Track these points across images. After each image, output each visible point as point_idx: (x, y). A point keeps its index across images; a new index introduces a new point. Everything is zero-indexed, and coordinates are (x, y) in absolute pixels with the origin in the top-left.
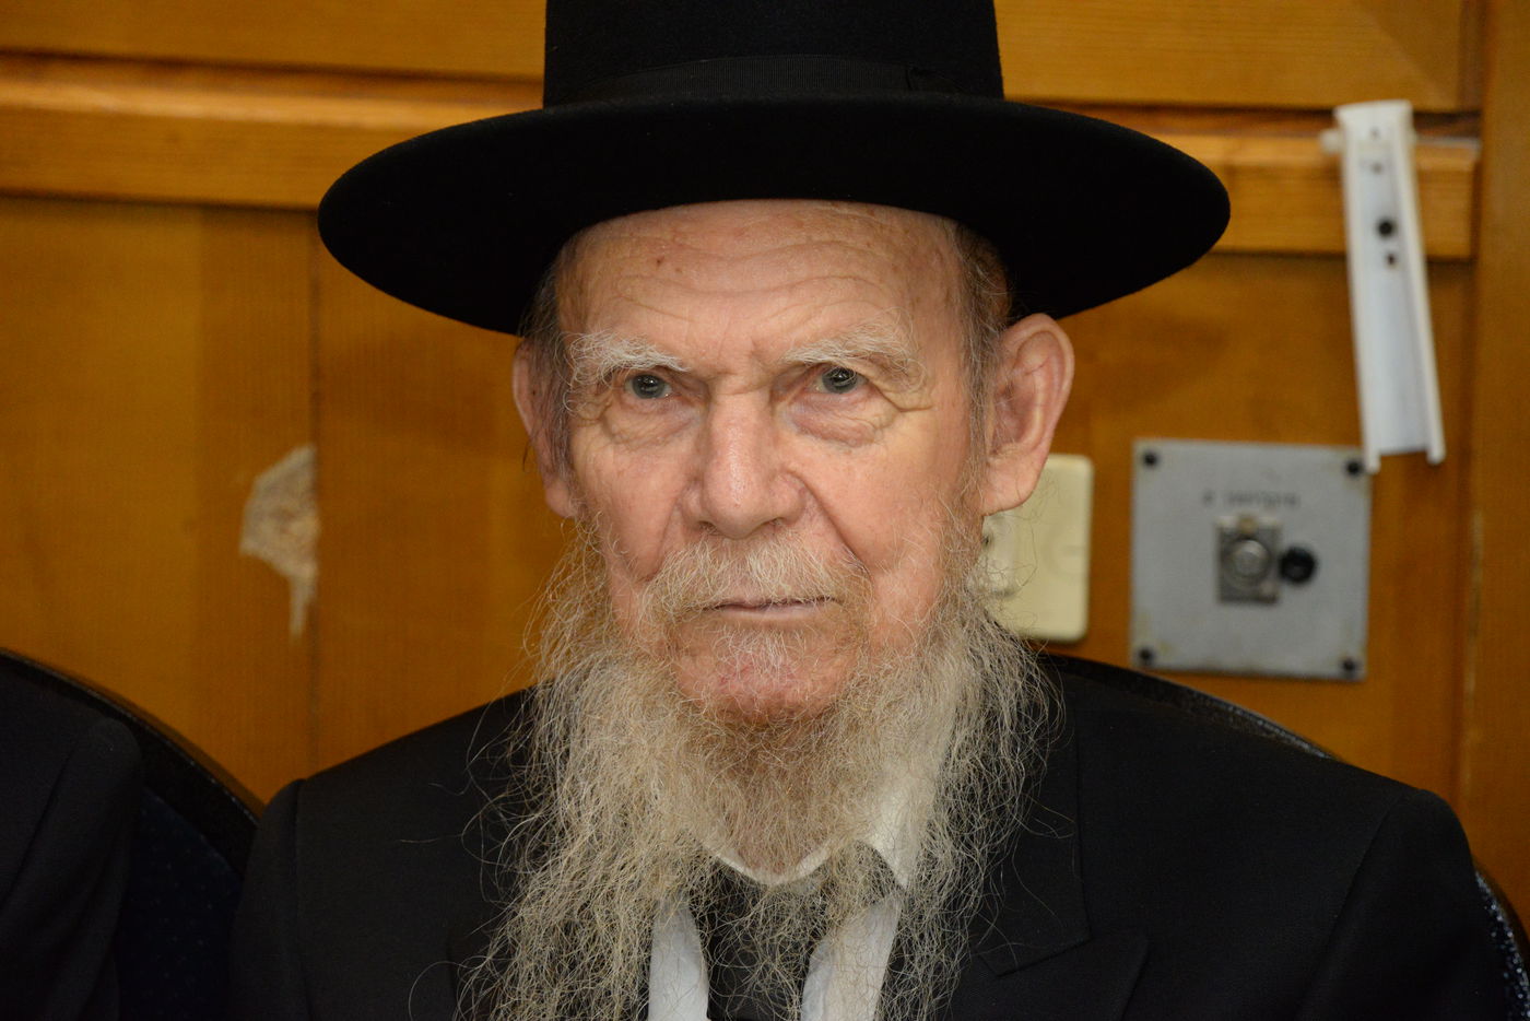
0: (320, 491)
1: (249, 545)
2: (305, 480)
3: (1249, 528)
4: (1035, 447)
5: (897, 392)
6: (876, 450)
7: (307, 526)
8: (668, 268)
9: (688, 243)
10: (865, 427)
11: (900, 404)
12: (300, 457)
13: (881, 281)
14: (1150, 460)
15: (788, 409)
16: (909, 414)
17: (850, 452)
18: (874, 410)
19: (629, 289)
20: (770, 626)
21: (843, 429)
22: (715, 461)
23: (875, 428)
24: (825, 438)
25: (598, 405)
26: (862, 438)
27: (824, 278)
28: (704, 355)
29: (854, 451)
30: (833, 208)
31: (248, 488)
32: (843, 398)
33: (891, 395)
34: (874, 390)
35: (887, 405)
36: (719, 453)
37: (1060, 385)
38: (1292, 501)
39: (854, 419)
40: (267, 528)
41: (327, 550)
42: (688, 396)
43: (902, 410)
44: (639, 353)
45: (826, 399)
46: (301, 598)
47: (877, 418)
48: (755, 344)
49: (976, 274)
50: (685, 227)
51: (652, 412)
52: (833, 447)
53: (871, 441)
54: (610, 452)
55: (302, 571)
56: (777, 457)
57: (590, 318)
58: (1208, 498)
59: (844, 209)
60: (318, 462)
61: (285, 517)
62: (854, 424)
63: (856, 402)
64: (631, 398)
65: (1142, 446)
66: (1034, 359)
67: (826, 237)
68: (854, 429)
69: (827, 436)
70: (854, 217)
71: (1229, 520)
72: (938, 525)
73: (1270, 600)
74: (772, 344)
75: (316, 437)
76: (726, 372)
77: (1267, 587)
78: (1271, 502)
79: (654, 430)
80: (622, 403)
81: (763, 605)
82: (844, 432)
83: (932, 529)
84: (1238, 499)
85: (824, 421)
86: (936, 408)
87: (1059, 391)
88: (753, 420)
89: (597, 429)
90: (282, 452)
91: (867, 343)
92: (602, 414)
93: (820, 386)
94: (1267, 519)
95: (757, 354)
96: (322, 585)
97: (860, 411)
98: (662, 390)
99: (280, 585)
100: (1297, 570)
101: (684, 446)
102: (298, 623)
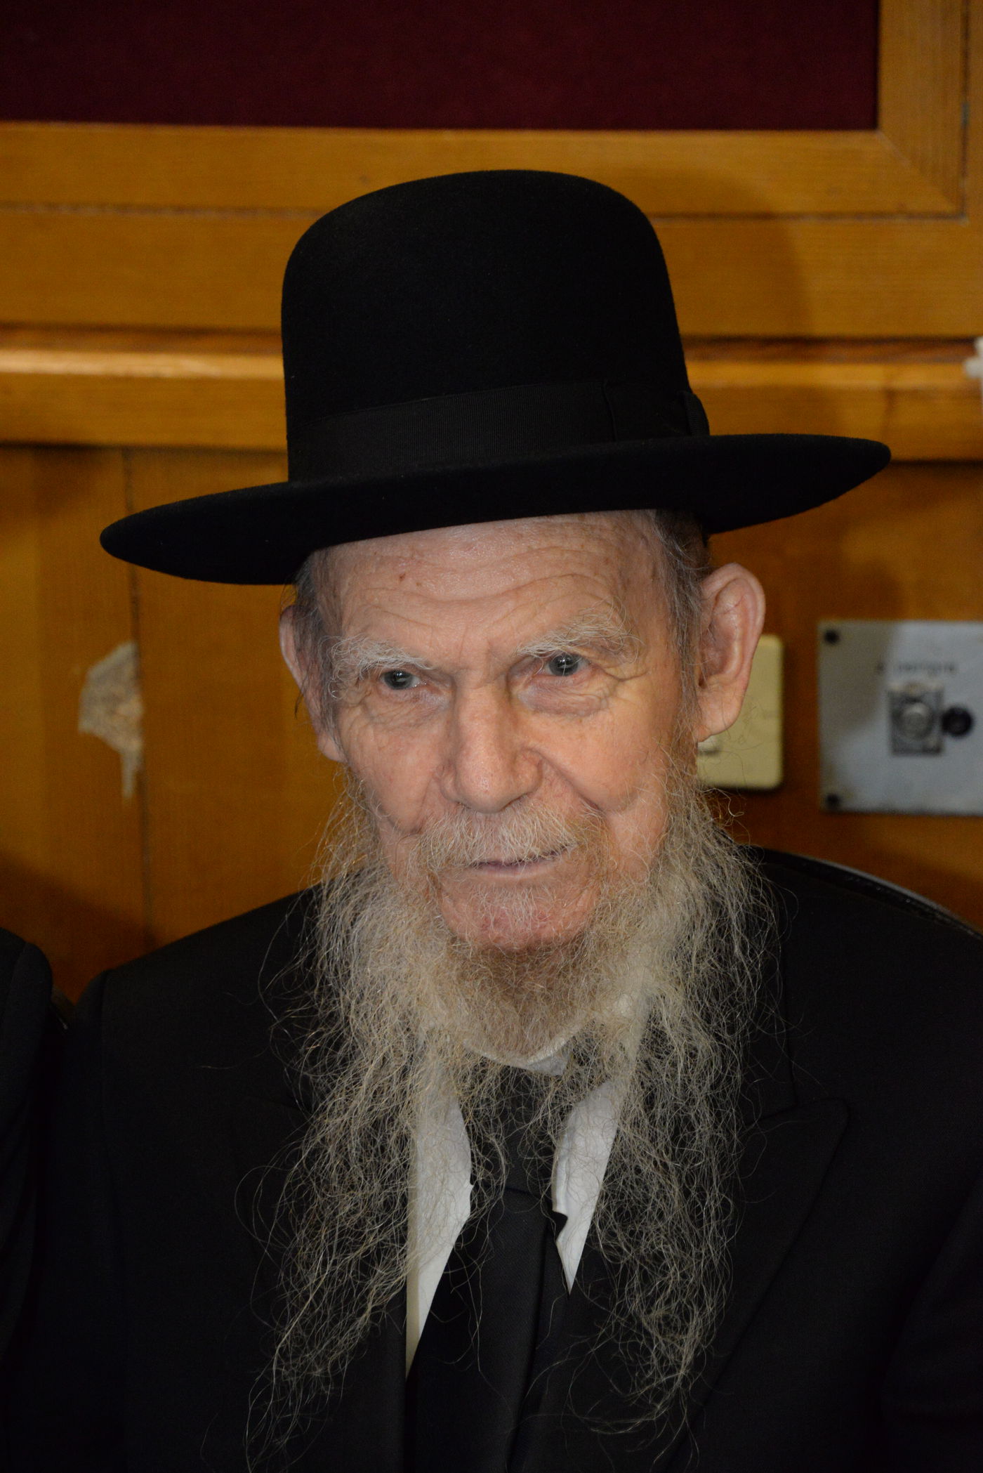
0: (143, 678)
1: (85, 725)
2: (129, 670)
3: (915, 692)
4: (737, 675)
5: (615, 666)
6: (605, 717)
7: (132, 708)
8: (409, 583)
9: (426, 559)
10: (593, 700)
11: (620, 676)
12: (124, 652)
13: (596, 574)
14: (832, 637)
15: (524, 691)
16: (628, 682)
18: (597, 687)
19: (376, 599)
20: (521, 884)
21: (573, 703)
22: (464, 752)
23: (600, 699)
24: (558, 713)
25: (359, 693)
26: (592, 709)
27: (546, 579)
28: (446, 655)
29: (585, 720)
30: (549, 520)
31: (83, 679)
32: (570, 680)
33: (612, 671)
34: (596, 669)
35: (608, 680)
36: (468, 745)
37: (755, 620)
38: (951, 668)
39: (582, 695)
40: (99, 711)
41: (148, 727)
42: (436, 685)
43: (622, 680)
44: (389, 654)
45: (556, 681)
46: (130, 768)
47: (600, 691)
48: (490, 643)
49: (675, 552)
50: (421, 545)
51: (406, 701)
53: (599, 709)
54: (371, 731)
55: (130, 746)
56: (519, 739)
57: (345, 622)
58: (881, 668)
59: (559, 520)
60: (139, 654)
61: (115, 700)
62: (582, 699)
63: (581, 682)
64: (386, 689)
65: (824, 625)
66: (730, 601)
67: (544, 544)
68: (583, 703)
69: (560, 712)
70: (568, 524)
71: (900, 686)
72: (663, 770)
73: (937, 750)
74: (505, 641)
75: (136, 635)
76: (468, 668)
77: (932, 741)
78: (933, 669)
79: (407, 715)
80: (379, 692)
81: (513, 865)
82: (574, 706)
83: (657, 773)
84: (905, 667)
85: (555, 700)
86: (650, 672)
87: (754, 625)
88: (495, 712)
89: (358, 711)
90: (108, 648)
91: (586, 631)
92: (363, 699)
93: (548, 670)
94: (931, 683)
95: (491, 652)
96: (147, 755)
97: (586, 688)
98: (411, 681)
99: (113, 757)
100: (958, 725)
101: (436, 729)
102: (128, 788)
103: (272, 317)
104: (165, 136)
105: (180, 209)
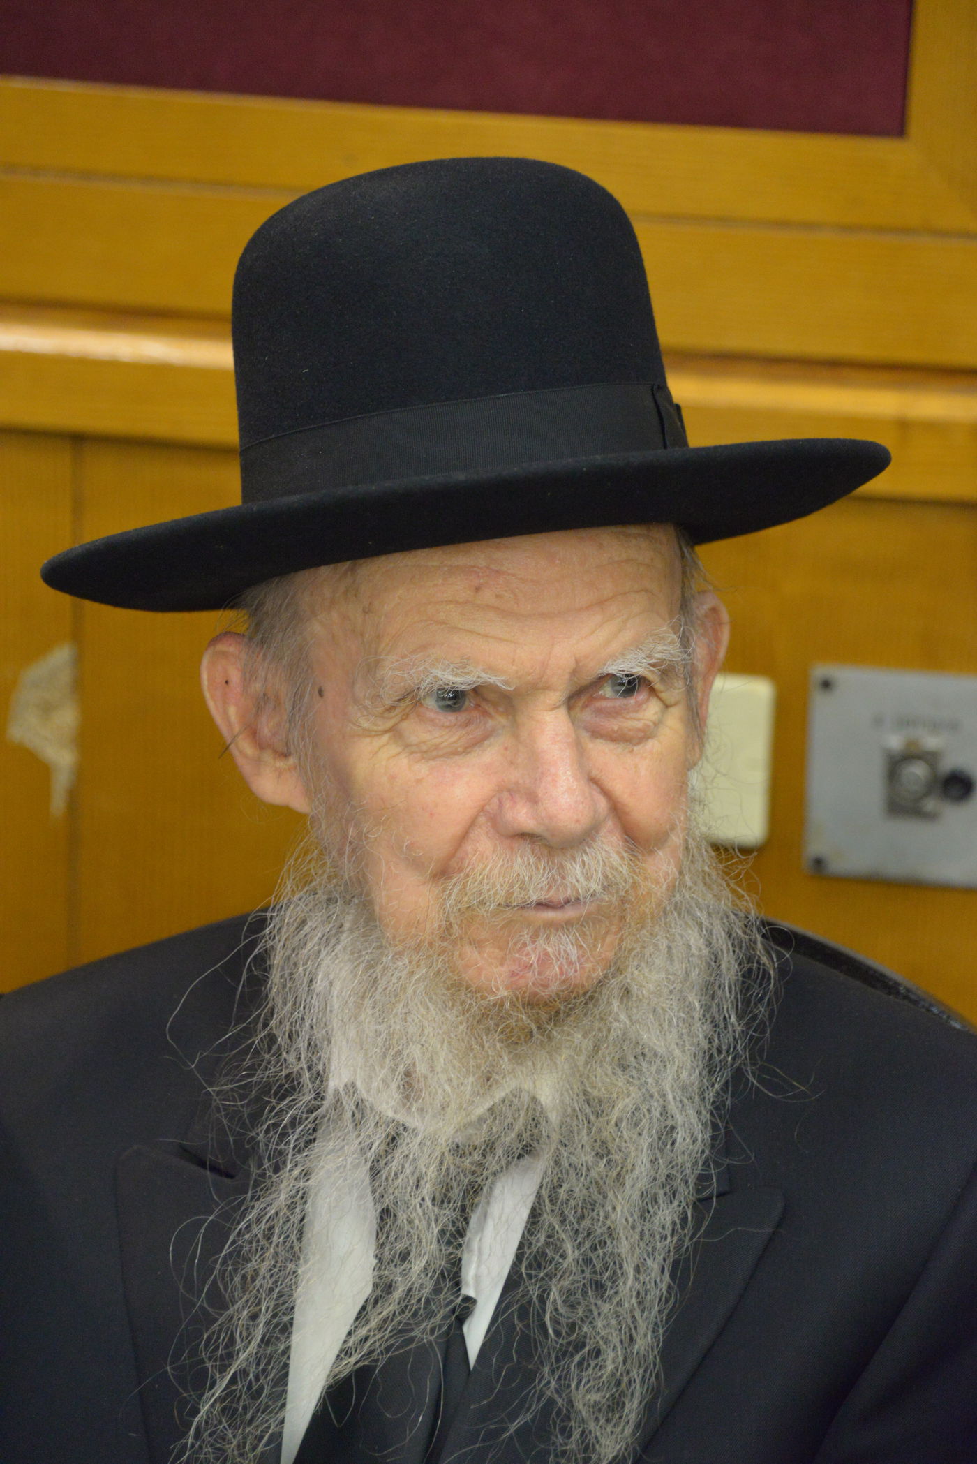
0: (81, 686)
1: (14, 733)
2: (65, 677)
3: (914, 751)
5: (667, 690)
6: (652, 745)
7: (67, 717)
9: (504, 569)
10: (648, 726)
11: (669, 701)
12: (61, 656)
13: (660, 591)
14: (826, 685)
17: (632, 751)
18: (651, 710)
21: (630, 730)
23: (653, 726)
24: (614, 740)
25: (388, 718)
26: (645, 735)
27: (625, 593)
28: (528, 673)
29: (636, 748)
31: (13, 684)
32: (631, 702)
33: (664, 695)
34: (653, 691)
35: (659, 704)
38: (955, 726)
39: (639, 720)
40: (31, 717)
42: (490, 709)
43: (669, 706)
45: (617, 705)
46: (61, 781)
47: (654, 717)
48: (577, 661)
50: (500, 554)
51: (454, 726)
52: (619, 748)
53: (651, 737)
55: (63, 758)
58: (878, 722)
60: (79, 660)
61: (47, 709)
63: (641, 704)
64: (433, 712)
65: (821, 670)
67: (623, 556)
68: (639, 730)
69: (616, 738)
70: (640, 537)
71: (895, 742)
73: (930, 817)
74: (590, 660)
75: (76, 639)
76: (545, 689)
77: (929, 805)
78: (935, 726)
79: (455, 742)
80: (420, 716)
82: (631, 733)
84: (904, 722)
89: (385, 740)
90: (44, 652)
92: (394, 726)
93: (608, 692)
94: (931, 742)
95: (575, 671)
96: (81, 774)
97: (644, 711)
99: (40, 770)
100: (958, 790)
101: (488, 757)
102: (58, 803)
103: (223, 301)
104: (138, 98)
105: (148, 179)
